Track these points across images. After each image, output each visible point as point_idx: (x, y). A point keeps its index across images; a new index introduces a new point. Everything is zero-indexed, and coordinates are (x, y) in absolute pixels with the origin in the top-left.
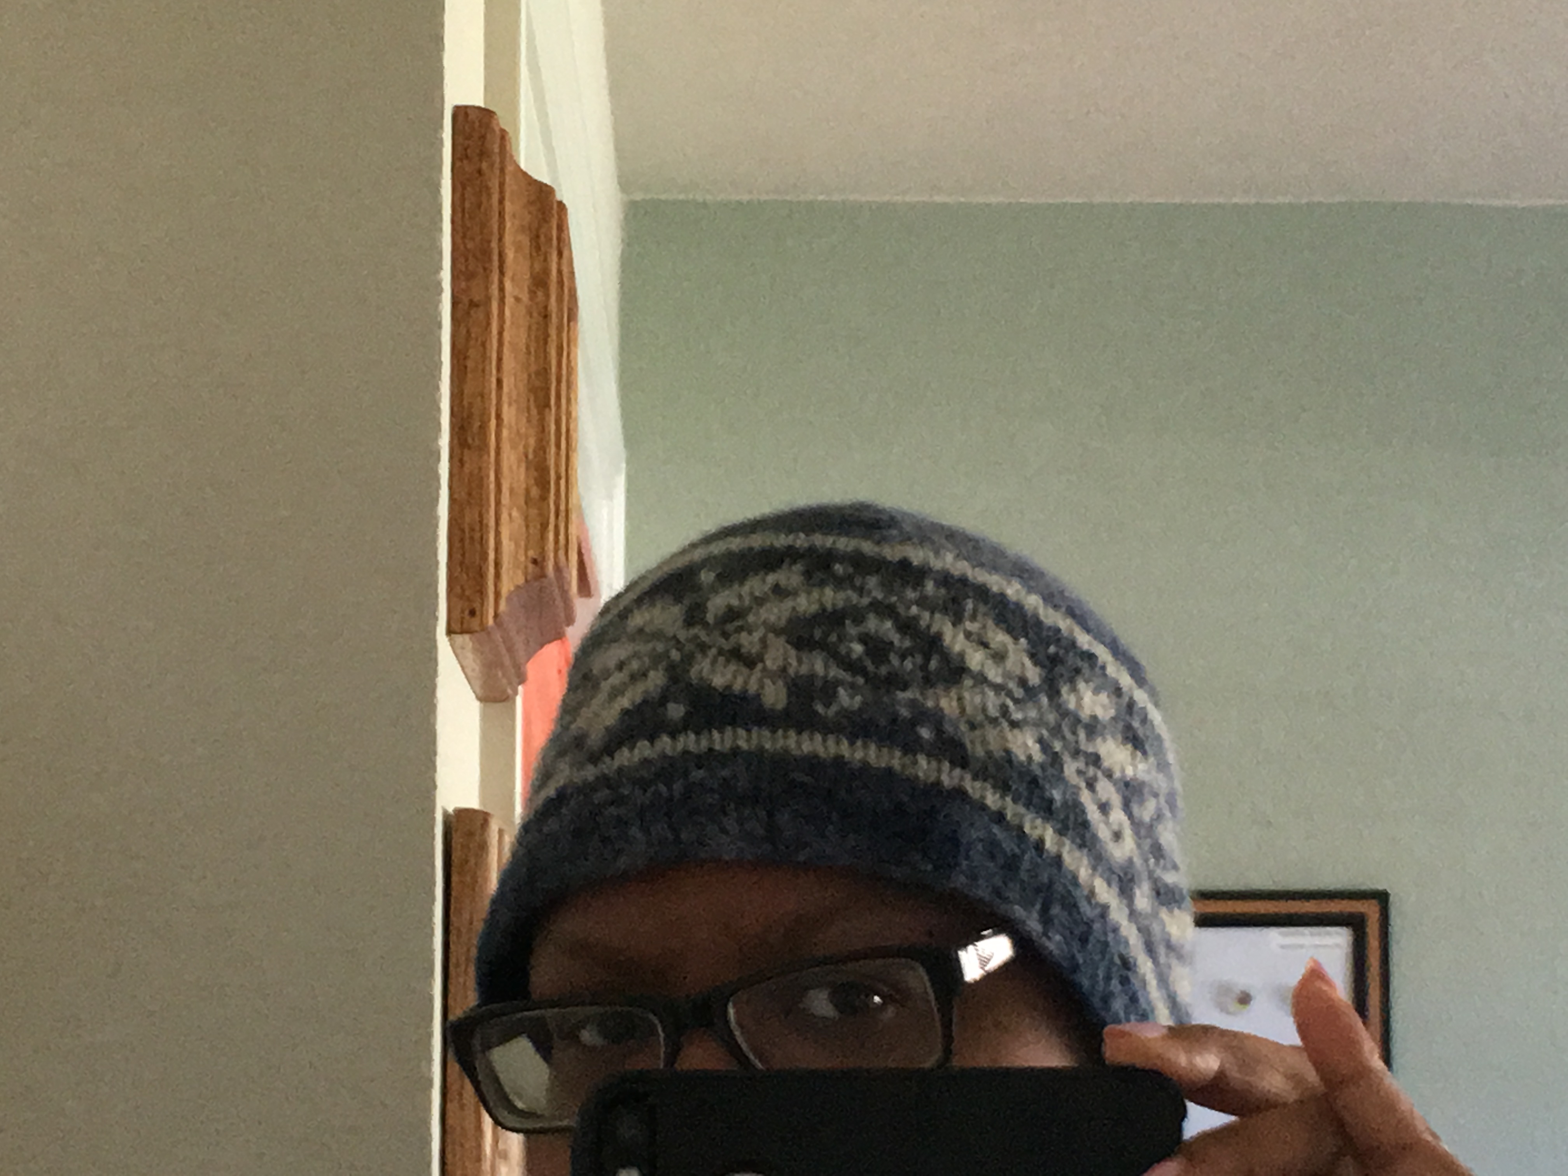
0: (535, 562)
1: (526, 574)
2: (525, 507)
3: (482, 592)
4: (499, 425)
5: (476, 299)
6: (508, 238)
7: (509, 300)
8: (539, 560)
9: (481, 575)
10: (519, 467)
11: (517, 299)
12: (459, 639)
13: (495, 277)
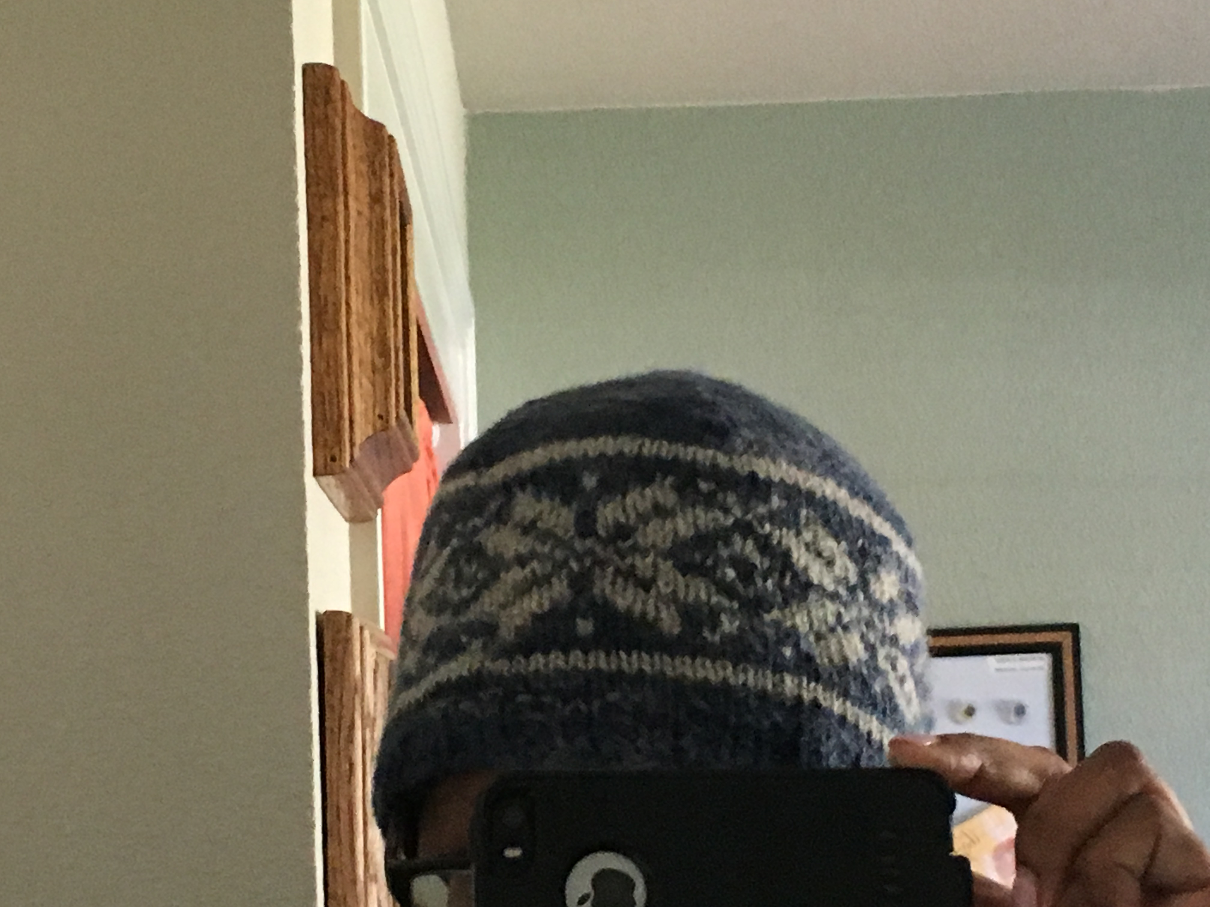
0: (381, 417)
1: (374, 426)
2: (372, 375)
3: (339, 442)
4: (348, 312)
5: (326, 213)
6: (351, 164)
7: (353, 213)
8: (383, 414)
9: (338, 431)
10: (366, 343)
11: (359, 213)
12: (324, 479)
13: (341, 199)
